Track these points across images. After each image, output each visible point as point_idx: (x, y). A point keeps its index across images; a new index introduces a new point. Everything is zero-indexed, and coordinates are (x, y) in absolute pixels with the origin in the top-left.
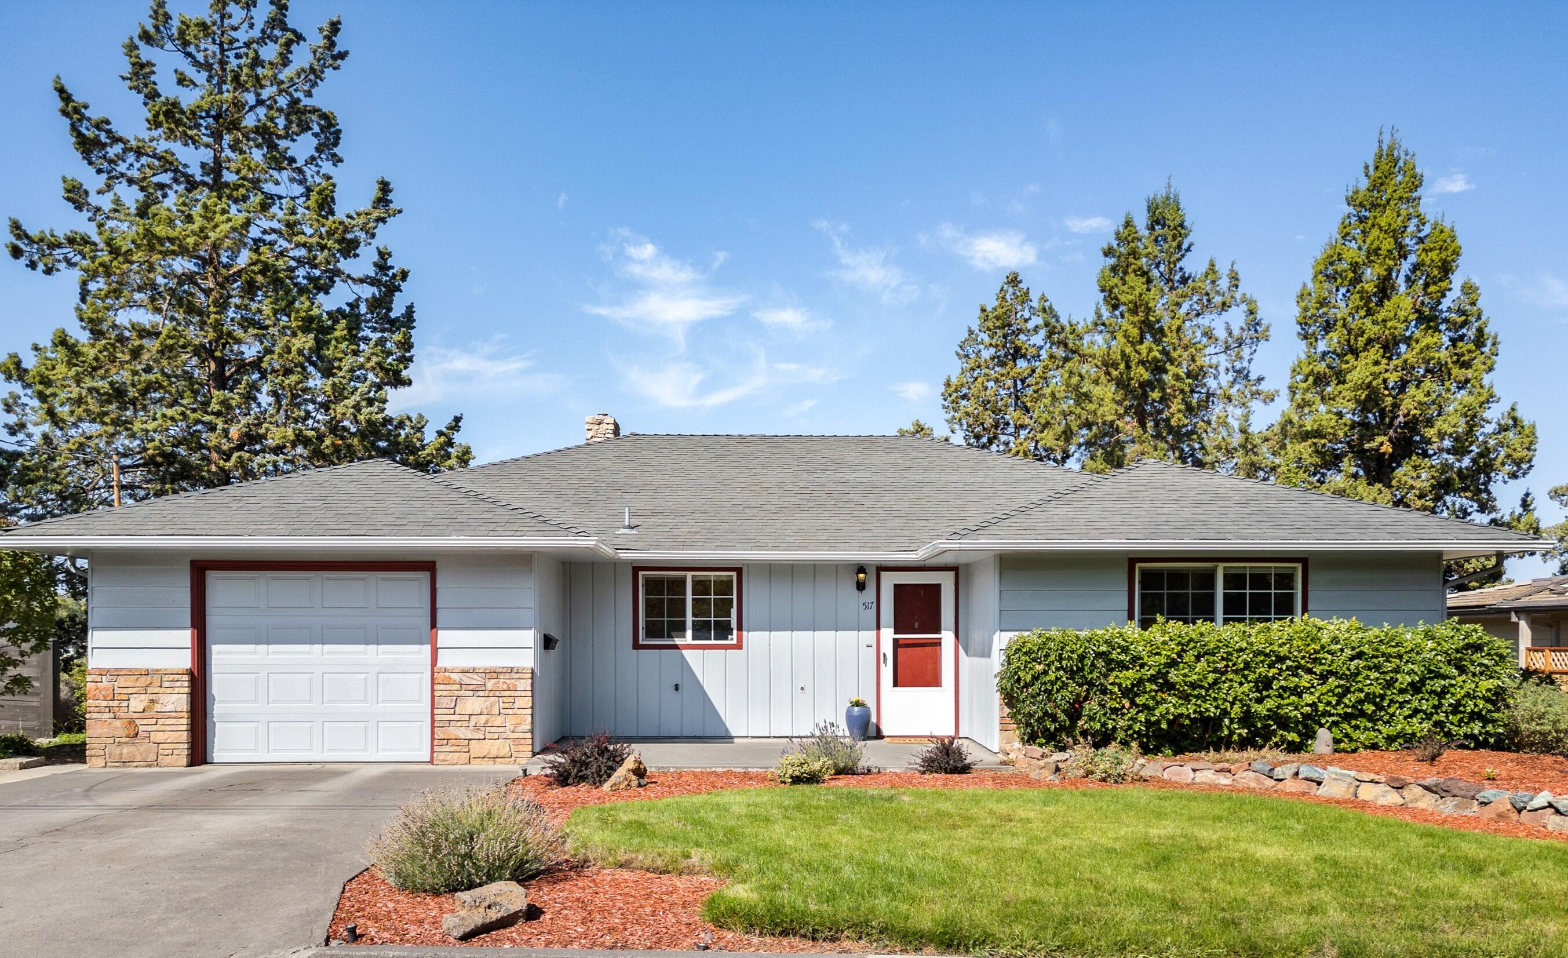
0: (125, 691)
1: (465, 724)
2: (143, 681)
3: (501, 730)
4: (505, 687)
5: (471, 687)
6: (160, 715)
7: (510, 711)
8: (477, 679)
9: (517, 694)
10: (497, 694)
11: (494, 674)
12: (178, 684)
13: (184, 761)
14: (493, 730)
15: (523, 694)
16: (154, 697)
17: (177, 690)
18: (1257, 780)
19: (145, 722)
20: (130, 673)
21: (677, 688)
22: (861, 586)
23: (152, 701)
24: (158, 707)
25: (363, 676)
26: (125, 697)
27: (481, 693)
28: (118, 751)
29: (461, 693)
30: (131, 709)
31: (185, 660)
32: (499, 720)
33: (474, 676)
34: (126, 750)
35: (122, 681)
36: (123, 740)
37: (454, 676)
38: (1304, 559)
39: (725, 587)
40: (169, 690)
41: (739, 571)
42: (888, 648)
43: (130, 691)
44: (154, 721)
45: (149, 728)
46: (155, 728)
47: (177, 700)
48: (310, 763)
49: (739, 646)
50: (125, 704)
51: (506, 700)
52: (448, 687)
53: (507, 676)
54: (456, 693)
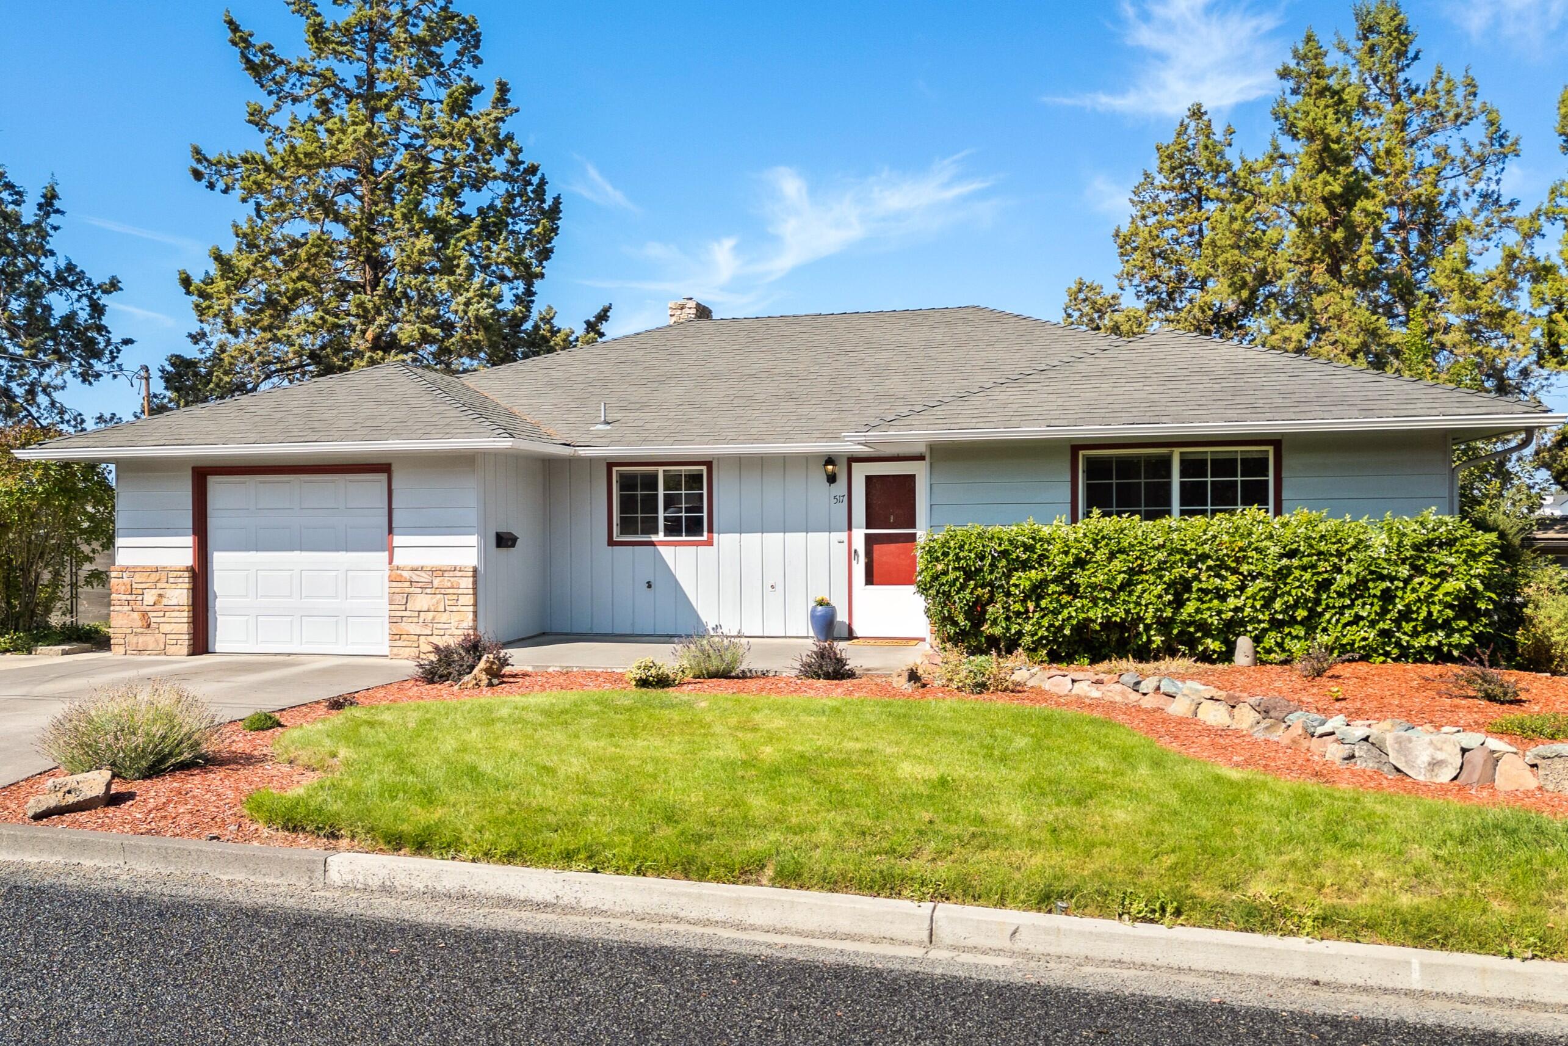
0: (140, 586)
1: (415, 620)
2: (154, 577)
3: (446, 626)
4: (449, 585)
5: (420, 585)
6: (167, 608)
7: (454, 608)
8: (425, 577)
9: (460, 591)
10: (443, 591)
11: (439, 572)
12: (181, 580)
13: (185, 651)
14: (439, 626)
15: (465, 591)
16: (161, 592)
17: (180, 586)
18: (1123, 693)
19: (155, 614)
20: (144, 570)
21: (649, 586)
22: (832, 479)
23: (160, 596)
24: (165, 601)
25: (334, 573)
26: (140, 592)
27: (429, 591)
28: (135, 640)
29: (411, 590)
30: (145, 603)
31: (187, 558)
32: (444, 617)
33: (422, 574)
34: (141, 639)
35: (138, 578)
36: (139, 630)
37: (405, 574)
38: (1277, 442)
39: (695, 480)
40: (174, 586)
41: (709, 464)
42: (859, 544)
43: (144, 586)
44: (161, 614)
45: (158, 620)
46: (162, 620)
47: (180, 595)
48: (289, 654)
49: (709, 543)
50: (140, 598)
51: (450, 597)
52: (400, 585)
53: (451, 574)
54: (407, 590)
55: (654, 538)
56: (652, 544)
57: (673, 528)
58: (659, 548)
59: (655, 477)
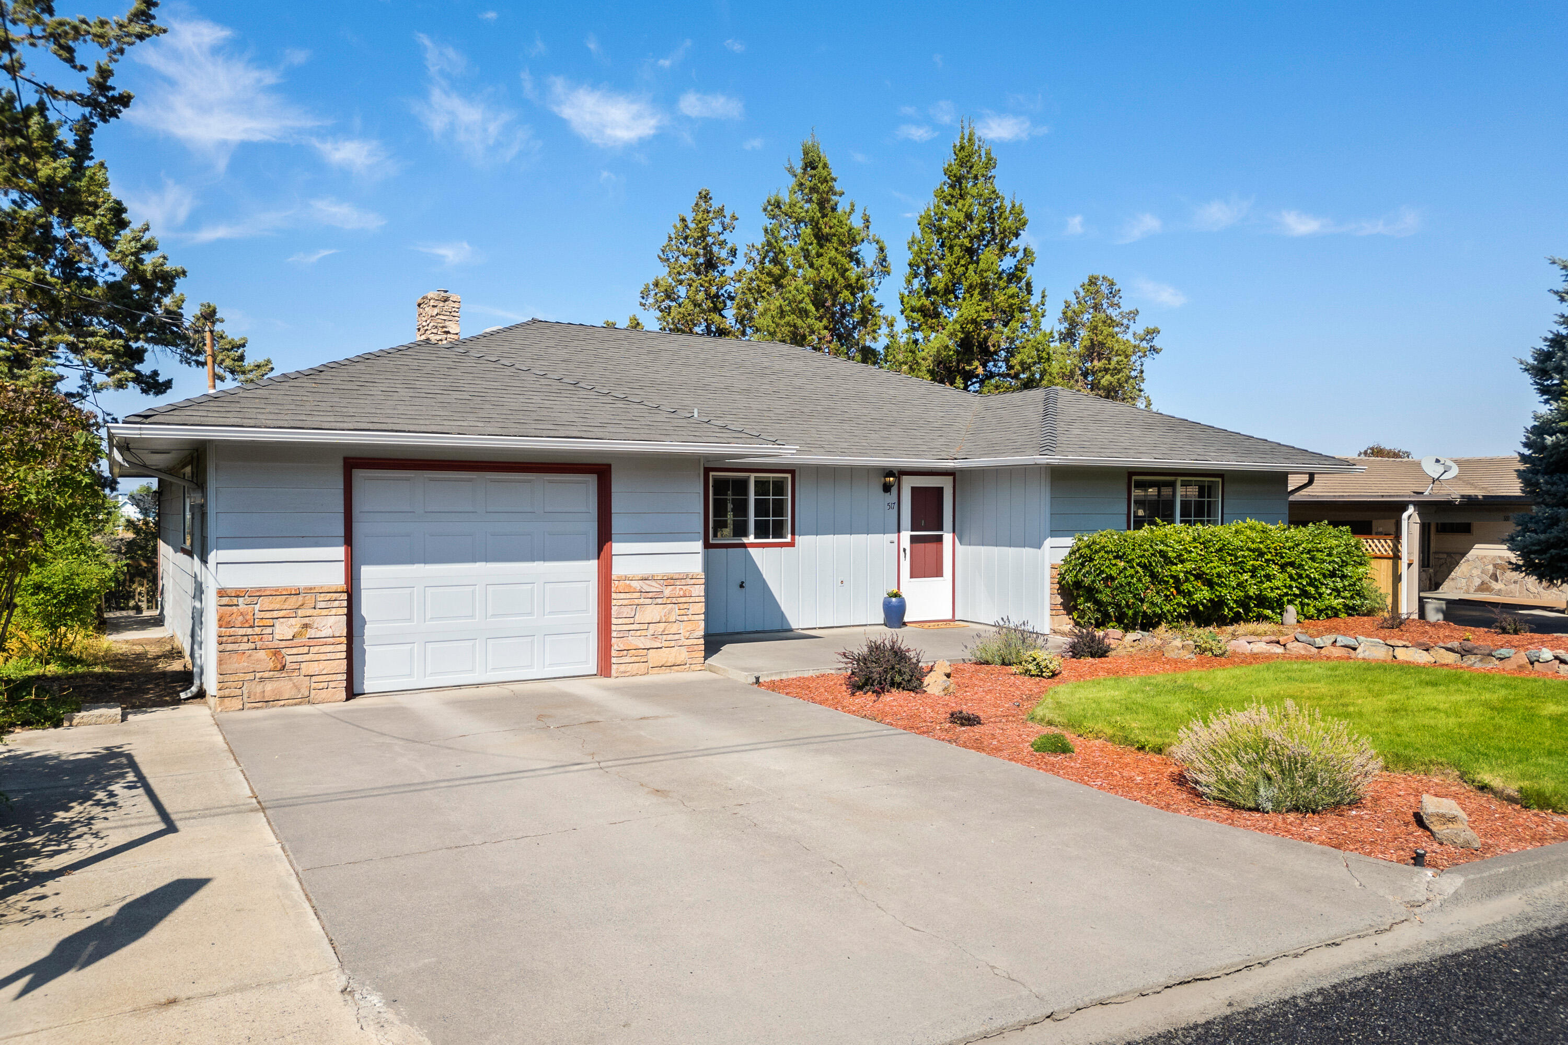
0: (268, 615)
1: (644, 633)
2: (293, 601)
3: (677, 637)
4: (681, 593)
5: (650, 595)
6: (312, 642)
7: (685, 618)
8: (654, 586)
9: (692, 600)
10: (674, 600)
11: (670, 580)
12: (336, 604)
13: (344, 696)
14: (669, 637)
15: (697, 599)
16: (306, 620)
17: (334, 611)
19: (294, 651)
20: (275, 593)
21: (742, 586)
22: (887, 488)
23: (306, 626)
24: (311, 633)
25: (529, 586)
26: (269, 622)
27: (660, 601)
28: (259, 688)
29: (641, 601)
30: (277, 637)
31: (336, 577)
32: (674, 628)
33: (653, 583)
34: (269, 687)
35: (264, 603)
36: (266, 675)
37: (634, 584)
38: (1220, 474)
40: (324, 612)
41: (792, 472)
42: (906, 542)
43: (275, 614)
44: (306, 649)
45: (299, 658)
46: (307, 657)
47: (335, 624)
48: (478, 685)
49: (792, 544)
50: (269, 630)
51: (681, 606)
52: (628, 596)
53: (683, 582)
54: (637, 601)
55: (745, 540)
56: (744, 546)
57: (762, 531)
58: (750, 549)
59: (744, 483)
